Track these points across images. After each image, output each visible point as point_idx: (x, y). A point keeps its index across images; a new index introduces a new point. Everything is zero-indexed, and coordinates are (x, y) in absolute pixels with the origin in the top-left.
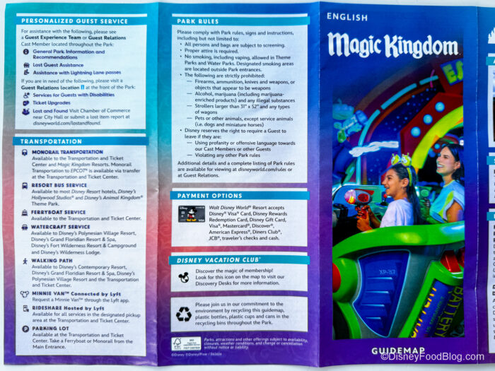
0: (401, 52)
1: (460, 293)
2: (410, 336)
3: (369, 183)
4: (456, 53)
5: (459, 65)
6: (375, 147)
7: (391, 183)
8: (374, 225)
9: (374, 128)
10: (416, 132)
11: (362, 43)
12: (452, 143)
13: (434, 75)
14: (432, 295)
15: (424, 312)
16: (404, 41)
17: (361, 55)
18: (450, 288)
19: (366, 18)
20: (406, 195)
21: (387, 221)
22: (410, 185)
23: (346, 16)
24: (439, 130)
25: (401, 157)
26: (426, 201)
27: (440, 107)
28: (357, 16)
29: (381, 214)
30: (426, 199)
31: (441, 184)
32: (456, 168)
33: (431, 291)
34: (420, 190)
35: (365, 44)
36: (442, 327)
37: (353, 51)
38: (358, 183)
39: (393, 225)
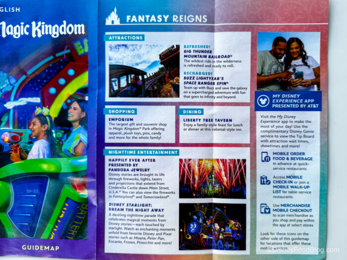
0: (43, 33)
1: (86, 208)
2: (49, 238)
3: (19, 128)
4: (83, 33)
5: (85, 41)
6: (23, 101)
7: (35, 127)
8: (23, 158)
9: (21, 88)
10: (53, 90)
11: (15, 28)
12: (79, 98)
13: (68, 49)
14: (65, 209)
15: (59, 221)
16: (46, 26)
17: (14, 36)
18: (78, 204)
19: (19, 10)
20: (46, 136)
21: (32, 154)
22: (49, 129)
23: (4, 9)
24: (70, 90)
25: (42, 109)
26: (60, 141)
27: (71, 72)
28: (12, 8)
29: (29, 150)
30: (60, 139)
31: (71, 129)
32: (82, 117)
33: (64, 206)
34: (56, 132)
35: (17, 28)
36: (72, 232)
37: (8, 33)
38: (11, 128)
39: (37, 158)
